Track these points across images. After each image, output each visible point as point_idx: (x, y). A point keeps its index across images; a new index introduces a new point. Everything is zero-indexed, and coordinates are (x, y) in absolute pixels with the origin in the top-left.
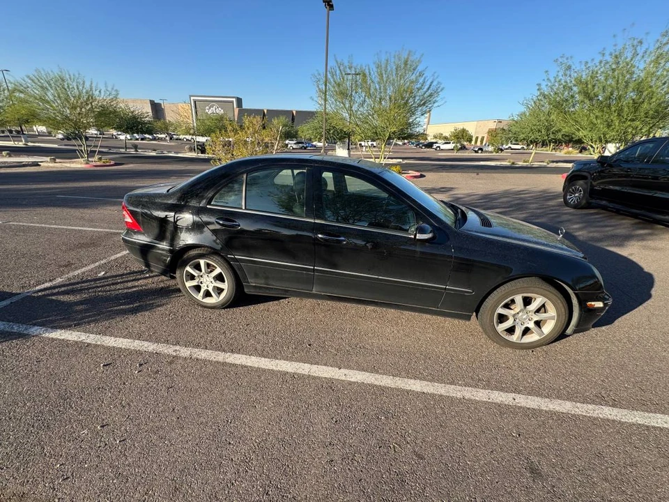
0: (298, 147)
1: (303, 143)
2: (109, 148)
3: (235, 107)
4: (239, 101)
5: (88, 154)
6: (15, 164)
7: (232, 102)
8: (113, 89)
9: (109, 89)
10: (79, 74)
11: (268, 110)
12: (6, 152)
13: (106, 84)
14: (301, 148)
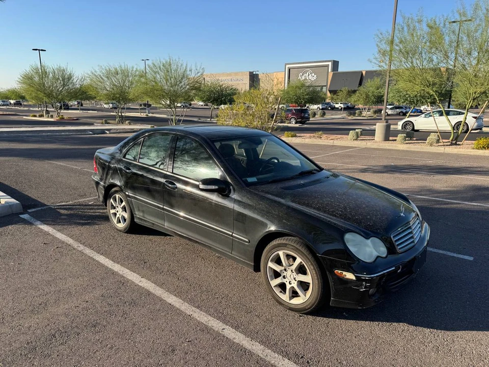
0: (395, 113)
1: (402, 108)
2: (199, 117)
3: (330, 71)
4: (336, 64)
5: (176, 123)
6: (129, 130)
7: (328, 66)
8: (201, 67)
9: (198, 68)
10: (179, 58)
11: (366, 72)
12: (128, 121)
13: (196, 64)
14: (399, 114)
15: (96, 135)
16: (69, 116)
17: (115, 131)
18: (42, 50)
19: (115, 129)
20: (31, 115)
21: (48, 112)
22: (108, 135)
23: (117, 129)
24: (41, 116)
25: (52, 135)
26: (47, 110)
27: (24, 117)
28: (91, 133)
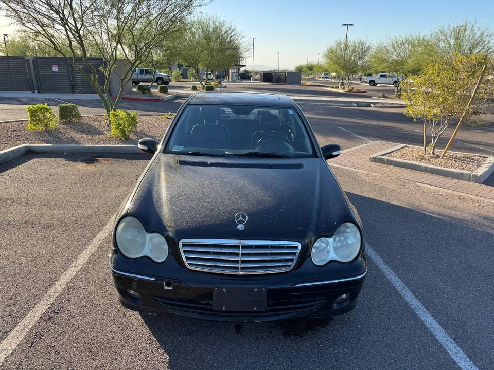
15: (359, 108)
16: (358, 89)
17: (381, 105)
18: (350, 25)
19: (382, 103)
20: (330, 86)
21: (343, 84)
22: (372, 109)
23: (384, 104)
24: (337, 88)
25: (319, 105)
26: (342, 83)
27: (325, 88)
28: (355, 105)
